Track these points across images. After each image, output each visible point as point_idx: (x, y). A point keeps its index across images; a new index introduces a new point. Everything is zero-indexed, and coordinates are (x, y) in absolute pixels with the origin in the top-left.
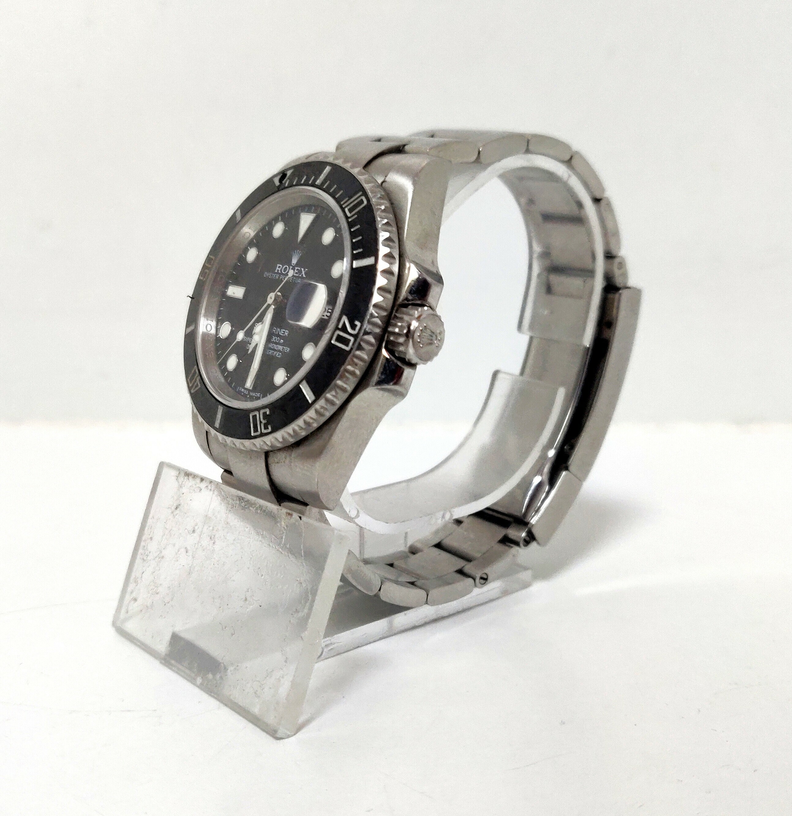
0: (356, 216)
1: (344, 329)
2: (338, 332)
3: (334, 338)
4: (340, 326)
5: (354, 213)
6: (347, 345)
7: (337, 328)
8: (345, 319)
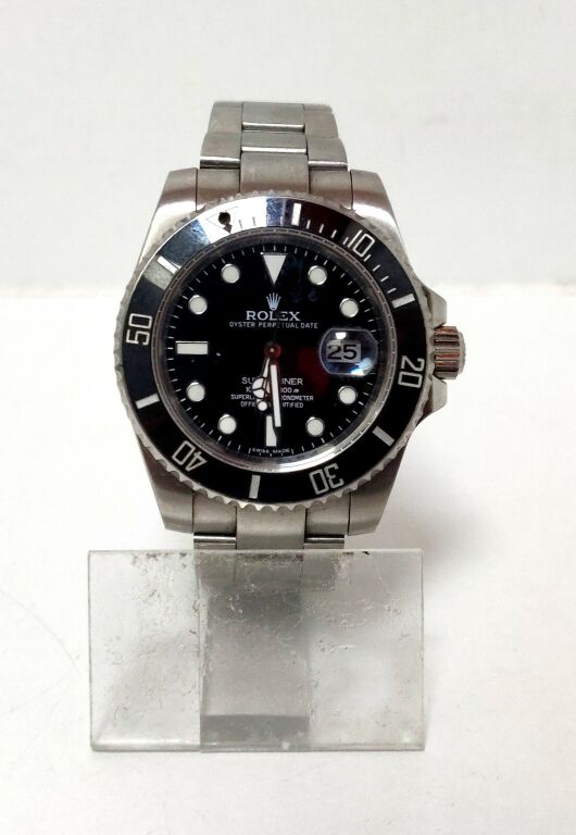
0: (369, 256)
1: (408, 368)
2: (402, 373)
3: (400, 379)
4: (403, 367)
5: (365, 252)
6: (417, 383)
7: (399, 370)
8: (405, 358)
